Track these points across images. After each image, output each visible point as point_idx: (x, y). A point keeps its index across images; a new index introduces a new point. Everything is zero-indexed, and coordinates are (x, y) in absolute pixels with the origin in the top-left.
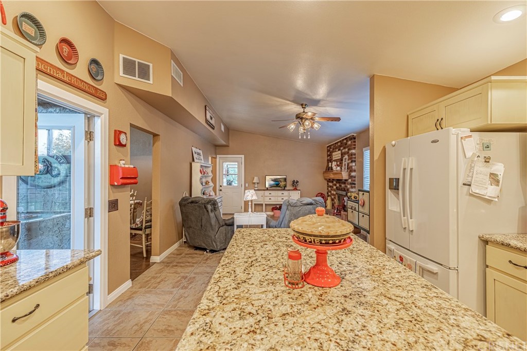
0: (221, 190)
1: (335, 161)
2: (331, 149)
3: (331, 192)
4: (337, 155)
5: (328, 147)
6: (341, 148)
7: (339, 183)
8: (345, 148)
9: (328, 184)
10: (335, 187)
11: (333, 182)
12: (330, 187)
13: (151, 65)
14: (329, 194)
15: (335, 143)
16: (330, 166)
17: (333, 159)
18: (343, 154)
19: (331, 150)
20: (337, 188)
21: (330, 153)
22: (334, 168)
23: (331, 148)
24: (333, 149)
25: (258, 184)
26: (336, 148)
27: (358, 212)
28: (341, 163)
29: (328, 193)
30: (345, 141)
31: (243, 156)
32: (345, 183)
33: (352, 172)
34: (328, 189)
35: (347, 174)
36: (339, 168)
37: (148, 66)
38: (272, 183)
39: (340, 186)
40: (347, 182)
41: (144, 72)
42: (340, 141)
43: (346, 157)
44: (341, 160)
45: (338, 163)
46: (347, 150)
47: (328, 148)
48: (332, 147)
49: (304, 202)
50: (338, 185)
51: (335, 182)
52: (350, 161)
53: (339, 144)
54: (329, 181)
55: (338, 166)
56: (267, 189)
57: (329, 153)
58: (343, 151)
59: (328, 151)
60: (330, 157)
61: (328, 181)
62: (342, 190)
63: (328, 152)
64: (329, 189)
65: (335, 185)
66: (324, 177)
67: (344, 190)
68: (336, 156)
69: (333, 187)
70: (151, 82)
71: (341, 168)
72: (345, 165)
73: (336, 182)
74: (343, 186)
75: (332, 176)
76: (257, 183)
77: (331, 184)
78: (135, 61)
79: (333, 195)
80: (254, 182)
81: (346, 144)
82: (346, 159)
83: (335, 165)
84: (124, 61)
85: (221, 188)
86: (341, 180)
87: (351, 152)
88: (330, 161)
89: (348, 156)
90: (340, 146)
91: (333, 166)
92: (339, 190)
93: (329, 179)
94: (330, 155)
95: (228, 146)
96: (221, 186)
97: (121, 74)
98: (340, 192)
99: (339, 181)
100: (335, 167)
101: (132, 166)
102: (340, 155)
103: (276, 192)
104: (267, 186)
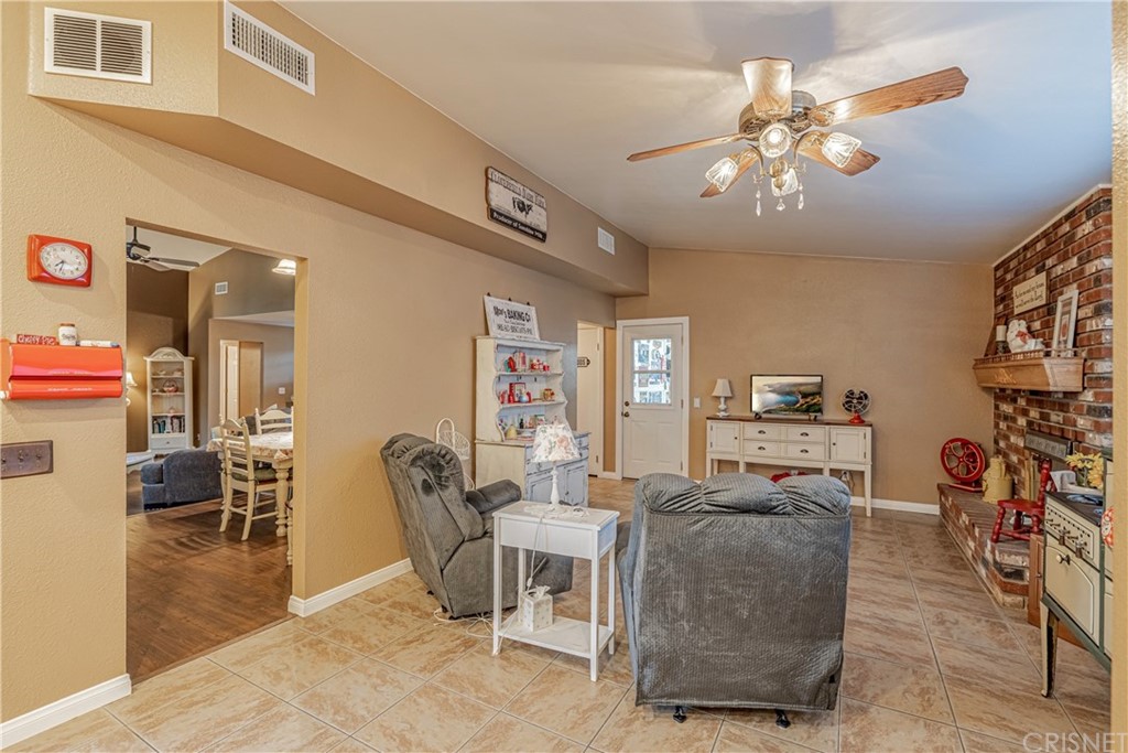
0: (627, 415)
1: (1021, 316)
2: (1006, 276)
3: (1007, 438)
4: (1030, 292)
5: (997, 269)
6: (1049, 262)
7: (1040, 404)
8: (1064, 258)
9: (997, 407)
10: (1022, 421)
11: (1014, 401)
12: (1006, 418)
13: (146, 26)
14: (1002, 444)
15: (1025, 248)
16: (1000, 337)
17: (1016, 311)
18: (1054, 288)
19: (1009, 277)
20: (1030, 423)
21: (1006, 289)
22: (1016, 344)
23: (1006, 272)
24: (1016, 275)
25: (730, 403)
26: (1027, 269)
27: (1101, 570)
28: (1048, 325)
29: (996, 442)
30: (1066, 227)
31: (685, 320)
32: (1063, 407)
33: (1101, 358)
34: (997, 425)
35: (1074, 366)
36: (1032, 344)
37: (138, 30)
38: (773, 397)
39: (1045, 417)
40: (1073, 404)
41: (122, 49)
42: (1045, 234)
43: (1072, 292)
44: (1049, 309)
45: (1037, 325)
46: (1074, 262)
47: (999, 274)
48: (1012, 265)
49: (722, 498)
50: (1034, 413)
51: (1022, 402)
52: (1088, 311)
53: (1039, 247)
54: (1001, 395)
55: (1032, 333)
56: (758, 418)
57: (999, 292)
58: (1059, 270)
59: (999, 282)
60: (1006, 307)
61: (997, 398)
62: (1050, 435)
63: (996, 288)
64: (1003, 425)
65: (1025, 413)
66: (979, 381)
67: (1063, 438)
68: (1026, 297)
69: (1014, 420)
70: (146, 78)
71: (1048, 345)
72: (1064, 329)
73: (1029, 402)
74: (1056, 417)
75: (1004, 378)
76: (726, 398)
77: (1007, 408)
78: (93, 22)
79: (1017, 450)
80: (714, 394)
81: (1070, 238)
82: (1068, 303)
83: (1021, 335)
84: (56, 27)
85: (626, 409)
86: (1049, 393)
87: (1091, 268)
88: (1005, 319)
89: (1079, 287)
90: (1045, 255)
91: (1011, 336)
92: (1040, 433)
93: (1003, 390)
94: (1004, 299)
95: (647, 295)
96: (627, 404)
97: (49, 65)
98: (1043, 444)
99: (1039, 397)
100: (1019, 341)
101: (107, 344)
102: (1043, 291)
103: (783, 427)
104: (756, 407)
